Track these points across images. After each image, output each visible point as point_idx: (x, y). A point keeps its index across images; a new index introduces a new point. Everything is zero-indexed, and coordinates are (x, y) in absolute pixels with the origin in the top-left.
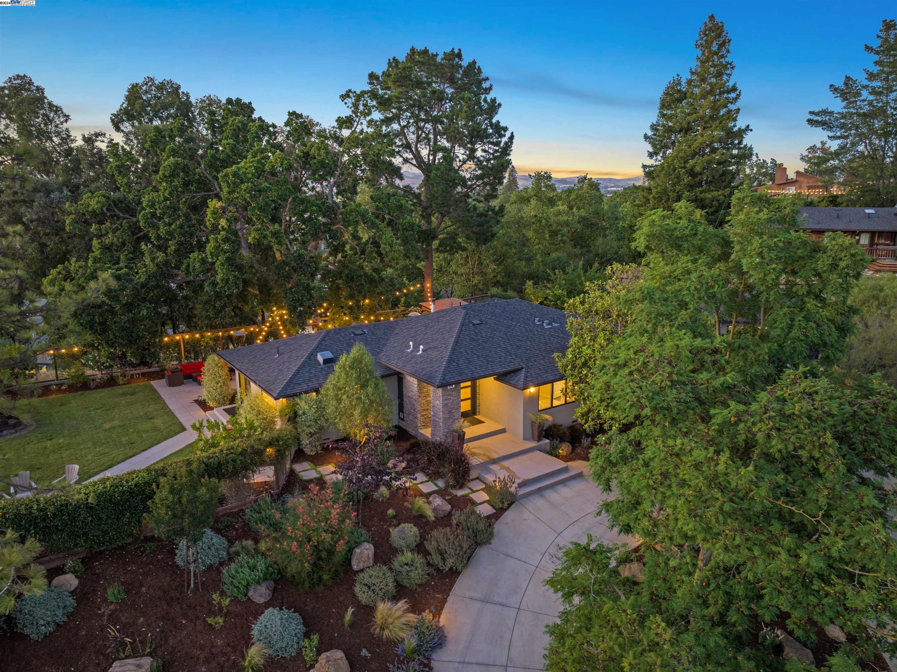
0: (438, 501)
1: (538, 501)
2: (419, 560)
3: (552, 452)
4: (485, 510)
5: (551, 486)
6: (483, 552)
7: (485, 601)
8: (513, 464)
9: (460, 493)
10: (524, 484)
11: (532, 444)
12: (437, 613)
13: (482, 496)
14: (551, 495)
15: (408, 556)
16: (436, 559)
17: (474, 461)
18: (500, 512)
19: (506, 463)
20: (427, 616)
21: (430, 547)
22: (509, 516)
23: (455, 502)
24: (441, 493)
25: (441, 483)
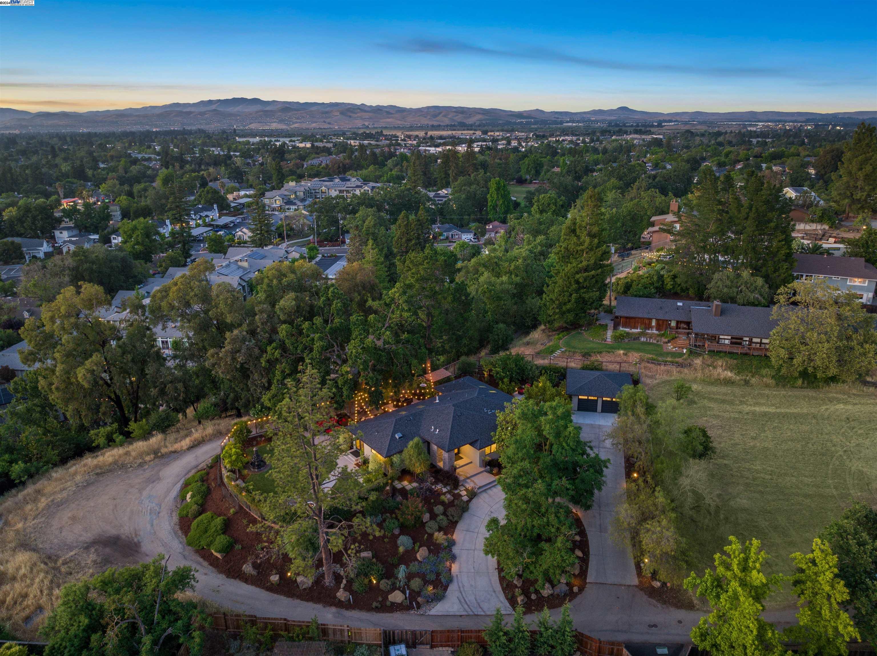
0: (449, 496)
1: (484, 495)
2: (445, 518)
3: (490, 472)
4: (465, 498)
5: (490, 488)
6: (466, 515)
7: (467, 531)
8: (475, 479)
9: (456, 492)
10: (480, 488)
11: (483, 469)
12: (452, 535)
13: (464, 493)
14: (489, 491)
15: (441, 517)
16: (451, 518)
17: (461, 478)
18: (471, 499)
19: (473, 479)
20: (449, 536)
21: (449, 514)
22: (474, 501)
23: (454, 495)
24: (449, 492)
25: (449, 488)
